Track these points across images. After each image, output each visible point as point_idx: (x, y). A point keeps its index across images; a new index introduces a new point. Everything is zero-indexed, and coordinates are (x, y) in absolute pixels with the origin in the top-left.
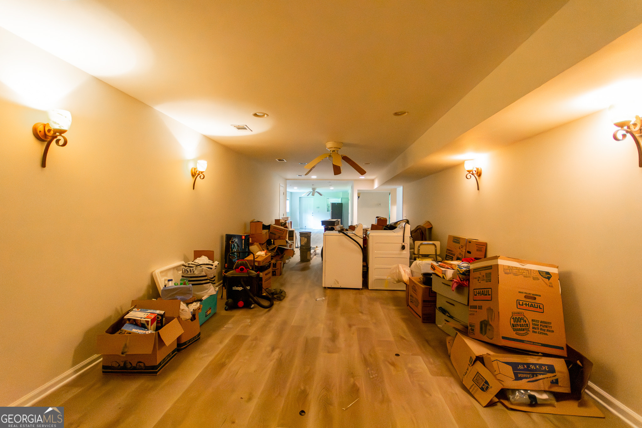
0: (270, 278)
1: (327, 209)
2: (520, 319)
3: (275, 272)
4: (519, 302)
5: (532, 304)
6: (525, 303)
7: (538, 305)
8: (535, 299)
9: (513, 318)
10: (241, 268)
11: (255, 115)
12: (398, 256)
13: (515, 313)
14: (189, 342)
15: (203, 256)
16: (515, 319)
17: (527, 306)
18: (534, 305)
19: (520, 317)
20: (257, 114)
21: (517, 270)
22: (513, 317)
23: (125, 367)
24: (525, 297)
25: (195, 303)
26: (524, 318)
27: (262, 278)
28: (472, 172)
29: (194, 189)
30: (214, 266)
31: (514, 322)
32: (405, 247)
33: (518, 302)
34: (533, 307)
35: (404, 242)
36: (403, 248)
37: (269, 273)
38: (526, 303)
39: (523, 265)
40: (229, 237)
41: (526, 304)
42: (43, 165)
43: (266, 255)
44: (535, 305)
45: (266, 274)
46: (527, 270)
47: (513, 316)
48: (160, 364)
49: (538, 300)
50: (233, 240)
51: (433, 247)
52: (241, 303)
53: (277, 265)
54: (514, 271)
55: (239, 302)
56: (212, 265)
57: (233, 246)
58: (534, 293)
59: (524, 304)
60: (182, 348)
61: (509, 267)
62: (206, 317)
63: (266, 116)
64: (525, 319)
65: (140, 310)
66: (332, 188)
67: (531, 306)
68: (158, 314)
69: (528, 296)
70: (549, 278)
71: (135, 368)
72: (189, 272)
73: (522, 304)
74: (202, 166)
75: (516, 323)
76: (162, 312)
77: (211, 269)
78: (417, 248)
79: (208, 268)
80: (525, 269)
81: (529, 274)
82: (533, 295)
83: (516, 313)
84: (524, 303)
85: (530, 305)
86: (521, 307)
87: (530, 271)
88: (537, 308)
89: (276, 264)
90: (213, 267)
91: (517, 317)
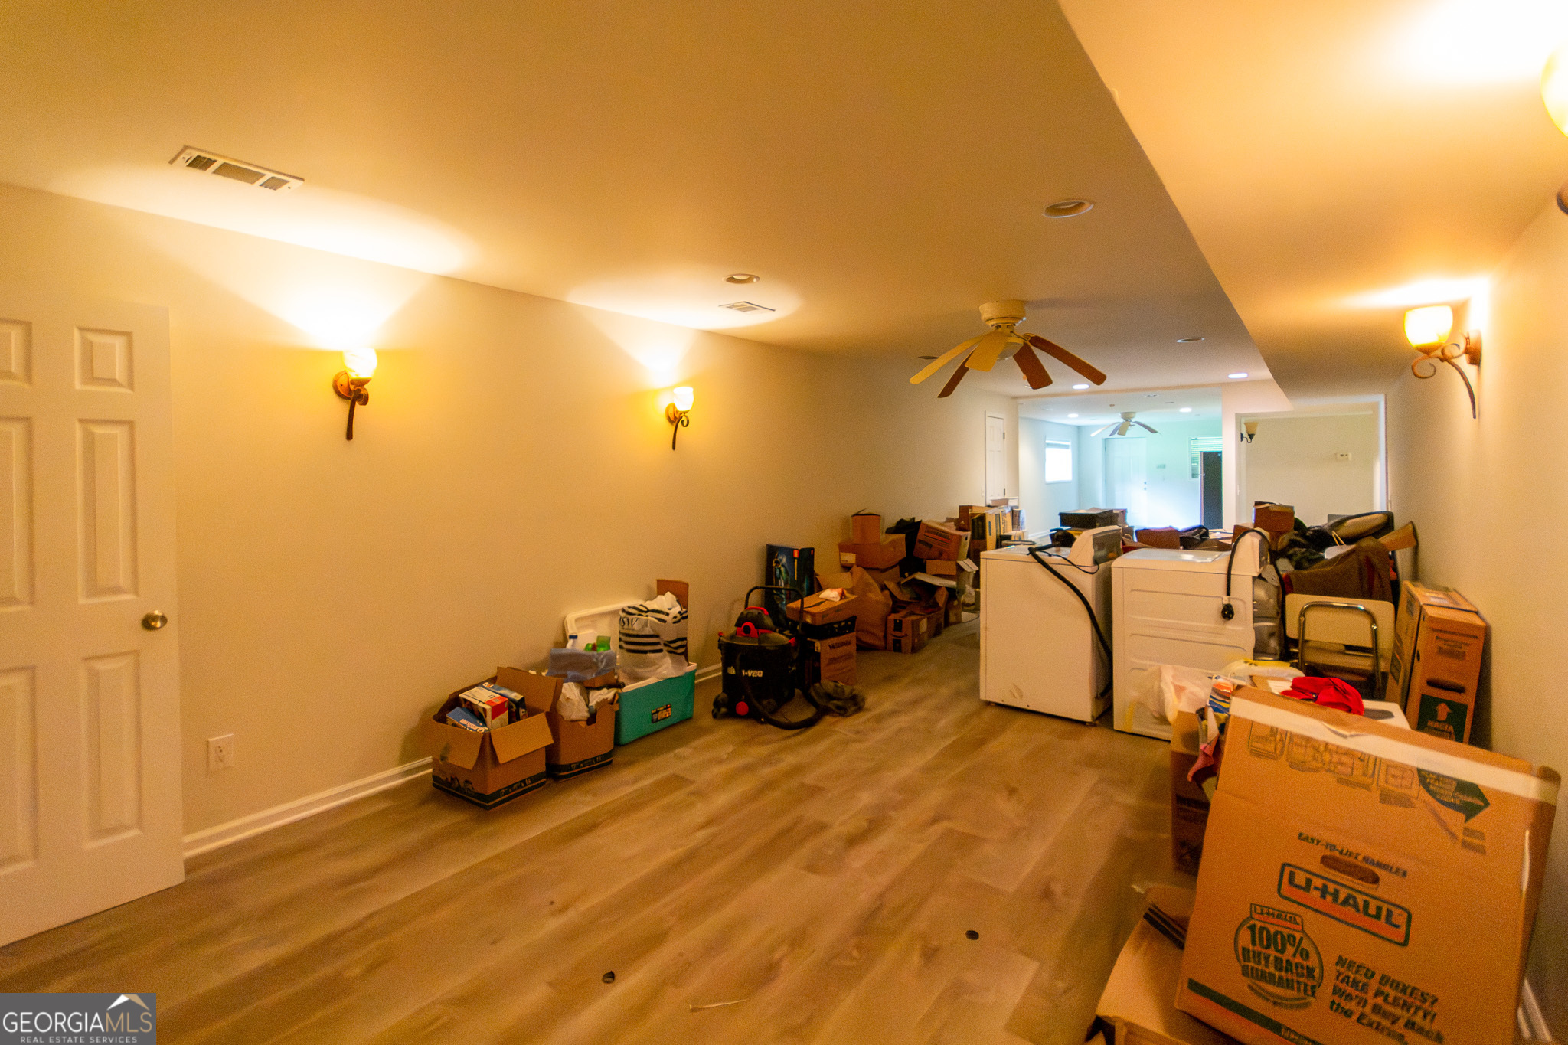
0: (848, 656)
1: (1192, 470)
2: (1283, 937)
3: (899, 642)
4: (1292, 875)
5: (1355, 898)
6: (1320, 886)
7: (1385, 907)
8: (1375, 880)
9: (1252, 928)
10: (745, 626)
11: (731, 280)
12: (1211, 639)
13: (1265, 910)
14: (578, 767)
15: (668, 594)
16: (1261, 933)
17: (1329, 898)
18: (1361, 904)
19: (1286, 932)
20: (735, 277)
21: (1310, 751)
22: (1252, 922)
23: (450, 785)
24: (1325, 860)
25: (605, 690)
26: (1301, 939)
27: (819, 654)
28: (1443, 352)
29: (674, 448)
30: (671, 616)
31: (1253, 943)
32: (1233, 613)
33: (1287, 872)
34: (1358, 910)
35: (1228, 594)
36: (1228, 613)
37: (848, 643)
38: (1325, 886)
39: (1345, 737)
40: (772, 552)
41: (1324, 891)
42: (349, 436)
43: (841, 599)
44: (1366, 903)
45: (832, 647)
46: (1363, 758)
47: (1251, 917)
48: (497, 794)
49: (1388, 888)
50: (778, 560)
51: (1365, 621)
52: (742, 707)
53: (904, 625)
54: (1299, 753)
55: (739, 703)
56: (668, 614)
57: (778, 572)
58: (1376, 856)
59: (1316, 888)
60: (562, 774)
61: (1274, 731)
62: (653, 722)
63: (755, 280)
64: (1305, 944)
65: (492, 687)
66: (1186, 410)
67: (1345, 902)
68: (511, 700)
69: (1335, 860)
70: (1470, 811)
71: (459, 788)
72: (626, 623)
73: (1303, 883)
74: (684, 399)
75: (1258, 948)
76: (516, 696)
77: (664, 621)
78: (1297, 617)
79: (659, 619)
80: (1348, 752)
81: (1364, 774)
82: (1366, 859)
83: (1271, 911)
84: (1317, 882)
85: (1342, 897)
86: (1298, 895)
87: (1371, 766)
88: (1378, 917)
89: (901, 621)
90: (669, 619)
91: (1272, 929)
